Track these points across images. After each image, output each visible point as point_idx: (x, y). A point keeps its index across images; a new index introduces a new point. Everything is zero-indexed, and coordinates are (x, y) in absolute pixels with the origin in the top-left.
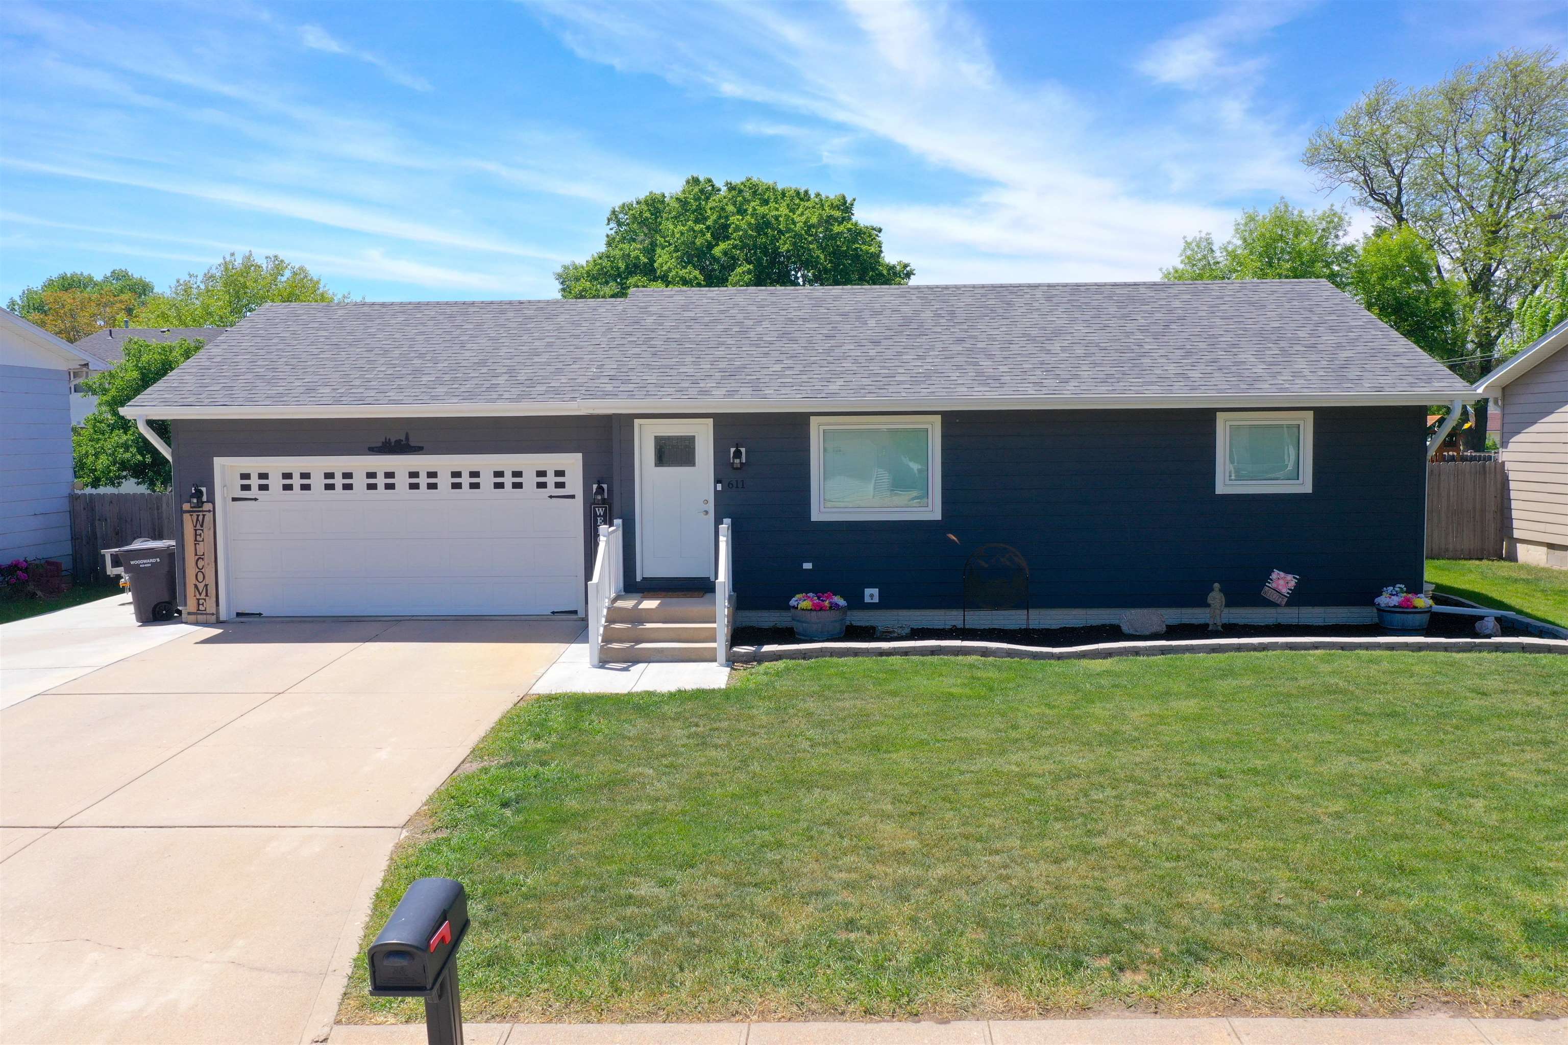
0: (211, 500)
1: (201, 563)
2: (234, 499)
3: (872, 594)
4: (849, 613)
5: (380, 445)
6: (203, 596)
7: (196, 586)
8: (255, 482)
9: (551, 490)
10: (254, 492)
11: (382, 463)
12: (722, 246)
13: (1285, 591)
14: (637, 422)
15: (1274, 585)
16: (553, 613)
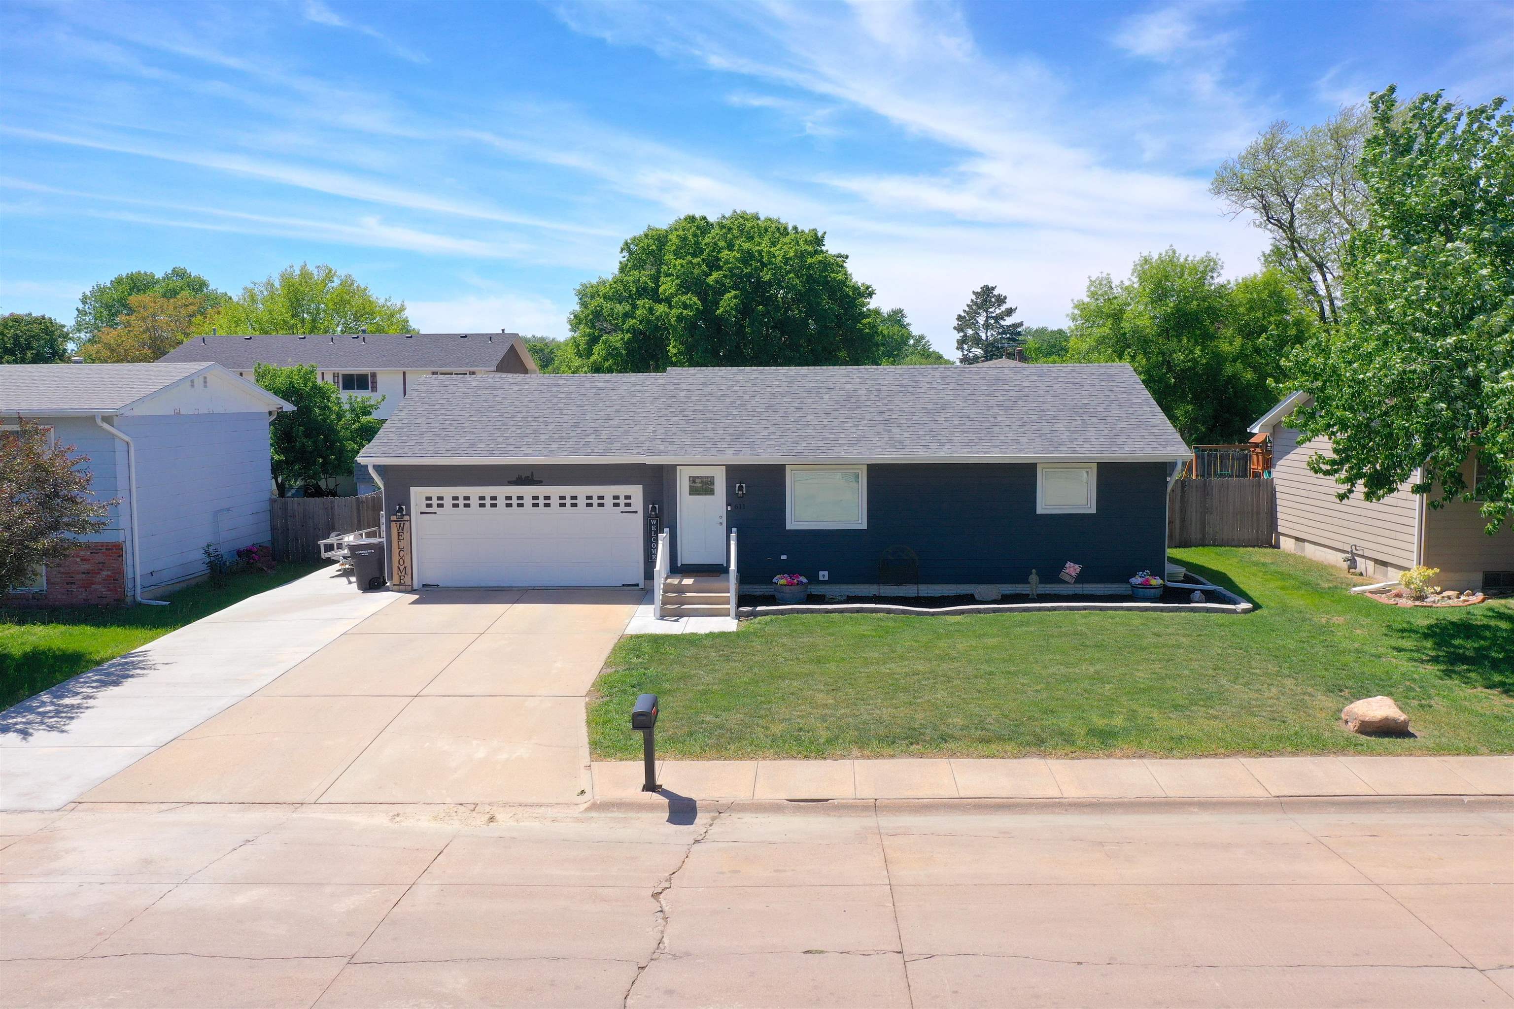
0: (409, 514)
1: (402, 554)
2: (422, 513)
3: (824, 575)
4: (809, 587)
5: (515, 479)
6: (403, 574)
7: (399, 568)
8: (435, 502)
9: (622, 507)
10: (434, 508)
11: (515, 491)
12: (715, 275)
13: (1074, 574)
14: (678, 467)
15: (1067, 571)
16: (623, 585)
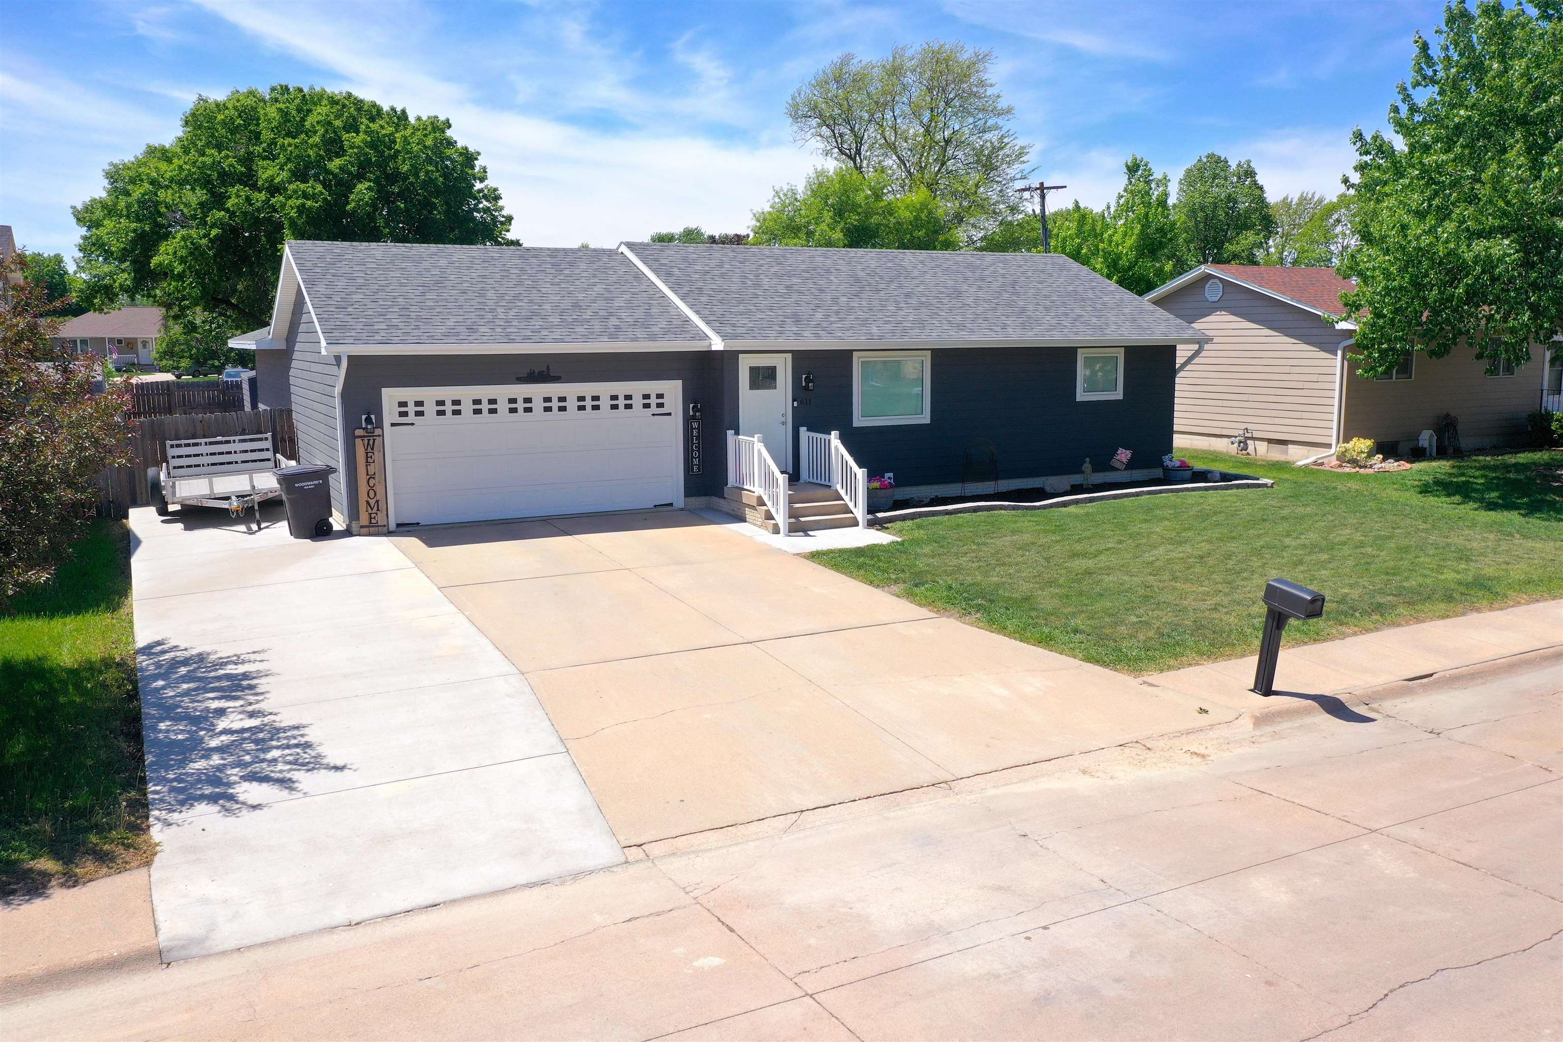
0: (380, 426)
1: (372, 482)
2: (396, 425)
3: (889, 477)
5: (525, 375)
6: (375, 510)
7: (368, 502)
8: (411, 409)
9: (654, 409)
10: (411, 418)
13: (1125, 460)
14: (742, 355)
15: (1118, 457)
16: (655, 506)
